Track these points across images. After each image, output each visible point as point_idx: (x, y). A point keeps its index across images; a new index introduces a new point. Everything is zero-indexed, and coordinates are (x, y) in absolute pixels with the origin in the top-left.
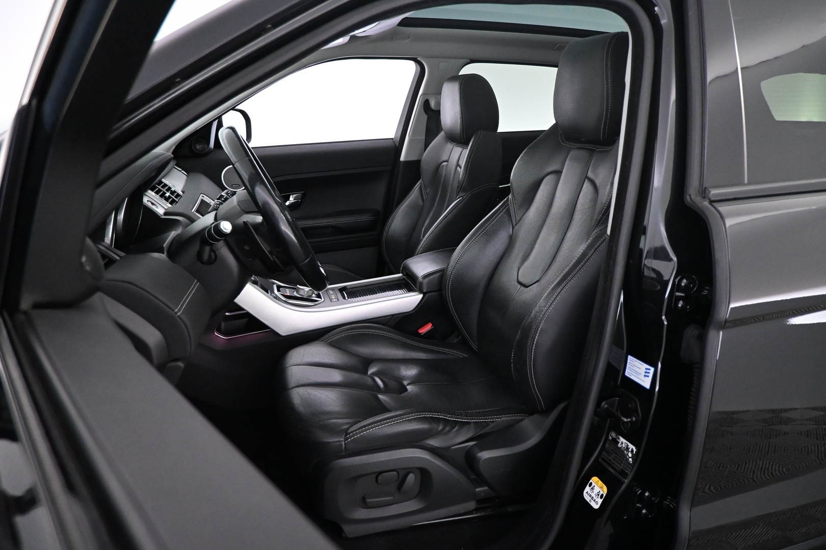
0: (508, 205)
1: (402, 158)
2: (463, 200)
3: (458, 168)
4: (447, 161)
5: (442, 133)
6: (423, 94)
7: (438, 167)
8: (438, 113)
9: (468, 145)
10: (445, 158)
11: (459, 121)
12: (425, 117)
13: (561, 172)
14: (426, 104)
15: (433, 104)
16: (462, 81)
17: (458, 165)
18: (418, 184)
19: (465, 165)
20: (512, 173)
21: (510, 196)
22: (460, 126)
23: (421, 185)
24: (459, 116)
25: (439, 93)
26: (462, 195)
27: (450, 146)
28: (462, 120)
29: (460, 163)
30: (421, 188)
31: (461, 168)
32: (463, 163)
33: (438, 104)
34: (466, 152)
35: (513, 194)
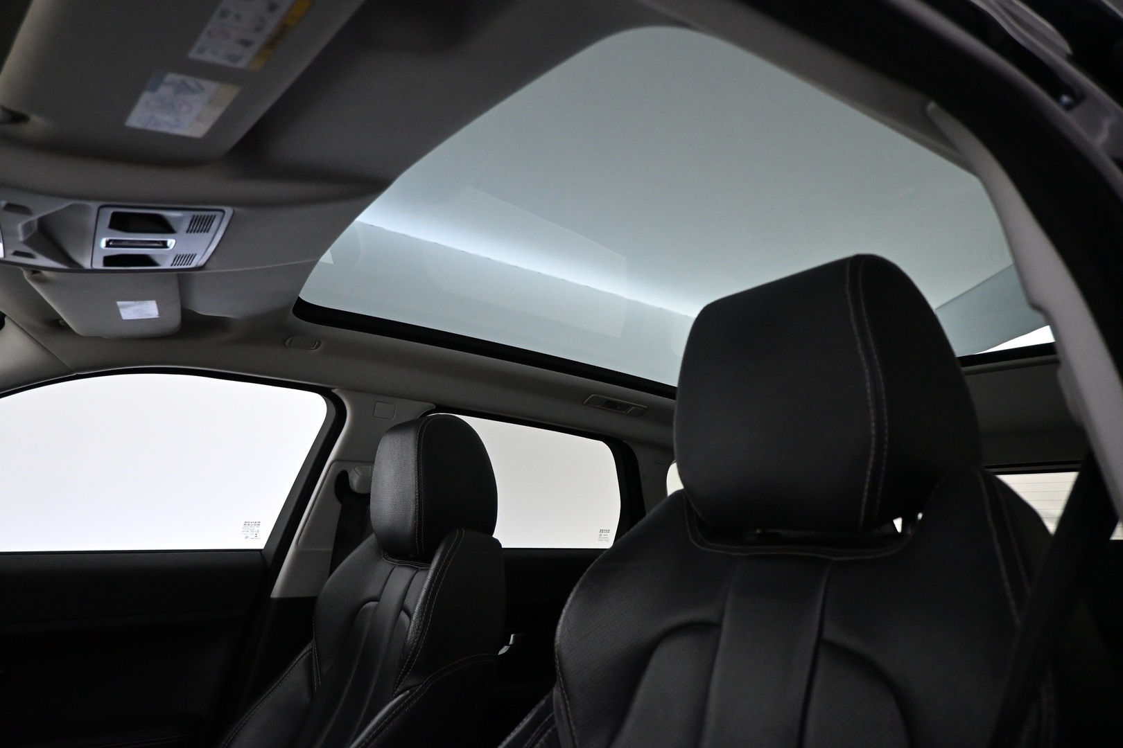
0: (552, 721)
1: (276, 592)
2: (413, 698)
3: (403, 615)
4: (376, 599)
5: (371, 540)
6: (335, 460)
7: (356, 612)
8: (364, 499)
9: (430, 562)
10: (372, 591)
11: (412, 508)
12: (337, 507)
13: (718, 626)
14: (341, 480)
15: (355, 480)
16: (421, 431)
17: (403, 608)
18: (305, 651)
19: (421, 612)
20: (559, 627)
21: (556, 693)
22: (415, 518)
23: (311, 655)
24: (412, 496)
25: (369, 460)
26: (411, 683)
27: (384, 566)
28: (420, 505)
29: (409, 602)
30: (309, 661)
31: (410, 616)
32: (416, 603)
33: (367, 481)
34: (424, 580)
35: (566, 689)
